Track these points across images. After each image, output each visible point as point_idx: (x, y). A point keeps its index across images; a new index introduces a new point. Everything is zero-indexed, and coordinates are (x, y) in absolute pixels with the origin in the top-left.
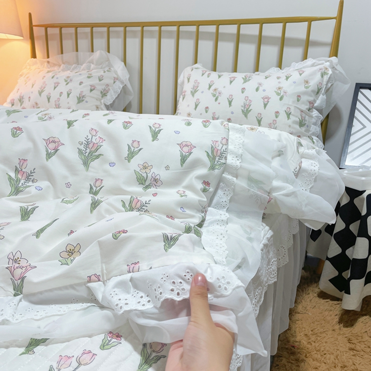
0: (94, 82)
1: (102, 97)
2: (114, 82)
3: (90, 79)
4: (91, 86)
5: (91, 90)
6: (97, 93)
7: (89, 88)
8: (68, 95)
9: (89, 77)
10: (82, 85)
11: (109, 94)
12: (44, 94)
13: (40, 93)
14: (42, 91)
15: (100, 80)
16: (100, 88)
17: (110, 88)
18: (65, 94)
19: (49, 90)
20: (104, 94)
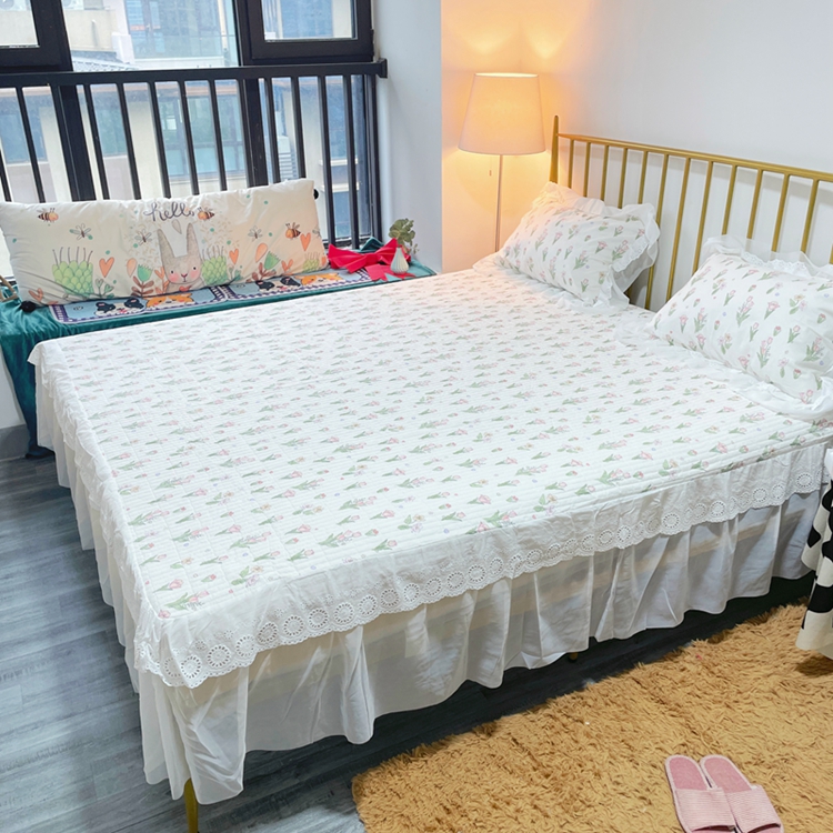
0: (608, 236)
1: (614, 259)
2: (638, 237)
3: (602, 232)
4: (600, 243)
5: (598, 250)
6: (606, 254)
7: (596, 247)
8: (567, 254)
9: (601, 229)
10: (589, 241)
11: (624, 255)
12: (541, 248)
13: (537, 246)
14: (540, 244)
15: (617, 234)
16: (612, 246)
17: (630, 246)
18: (563, 253)
19: (547, 243)
20: (617, 255)
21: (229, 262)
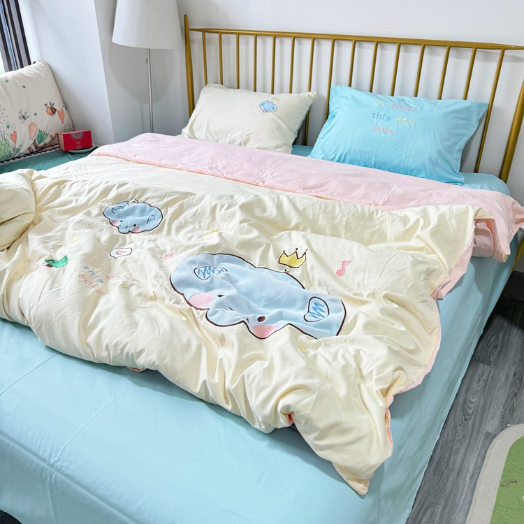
21: (11, 143)
